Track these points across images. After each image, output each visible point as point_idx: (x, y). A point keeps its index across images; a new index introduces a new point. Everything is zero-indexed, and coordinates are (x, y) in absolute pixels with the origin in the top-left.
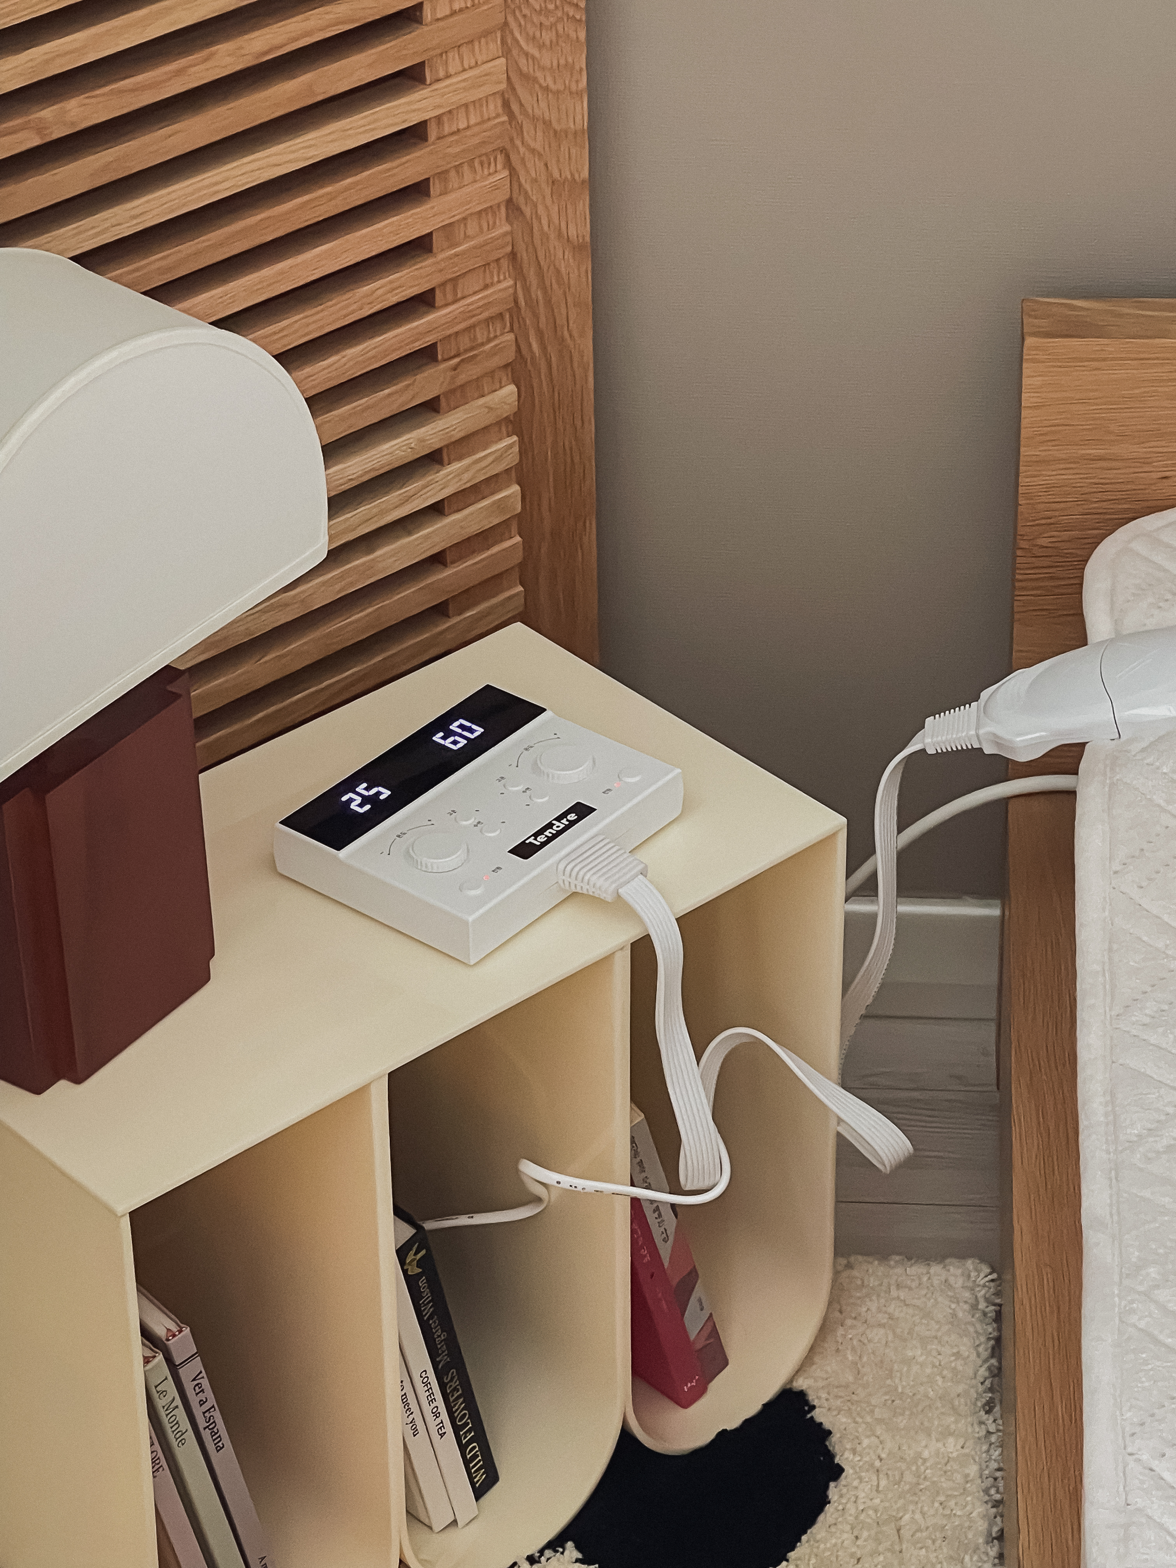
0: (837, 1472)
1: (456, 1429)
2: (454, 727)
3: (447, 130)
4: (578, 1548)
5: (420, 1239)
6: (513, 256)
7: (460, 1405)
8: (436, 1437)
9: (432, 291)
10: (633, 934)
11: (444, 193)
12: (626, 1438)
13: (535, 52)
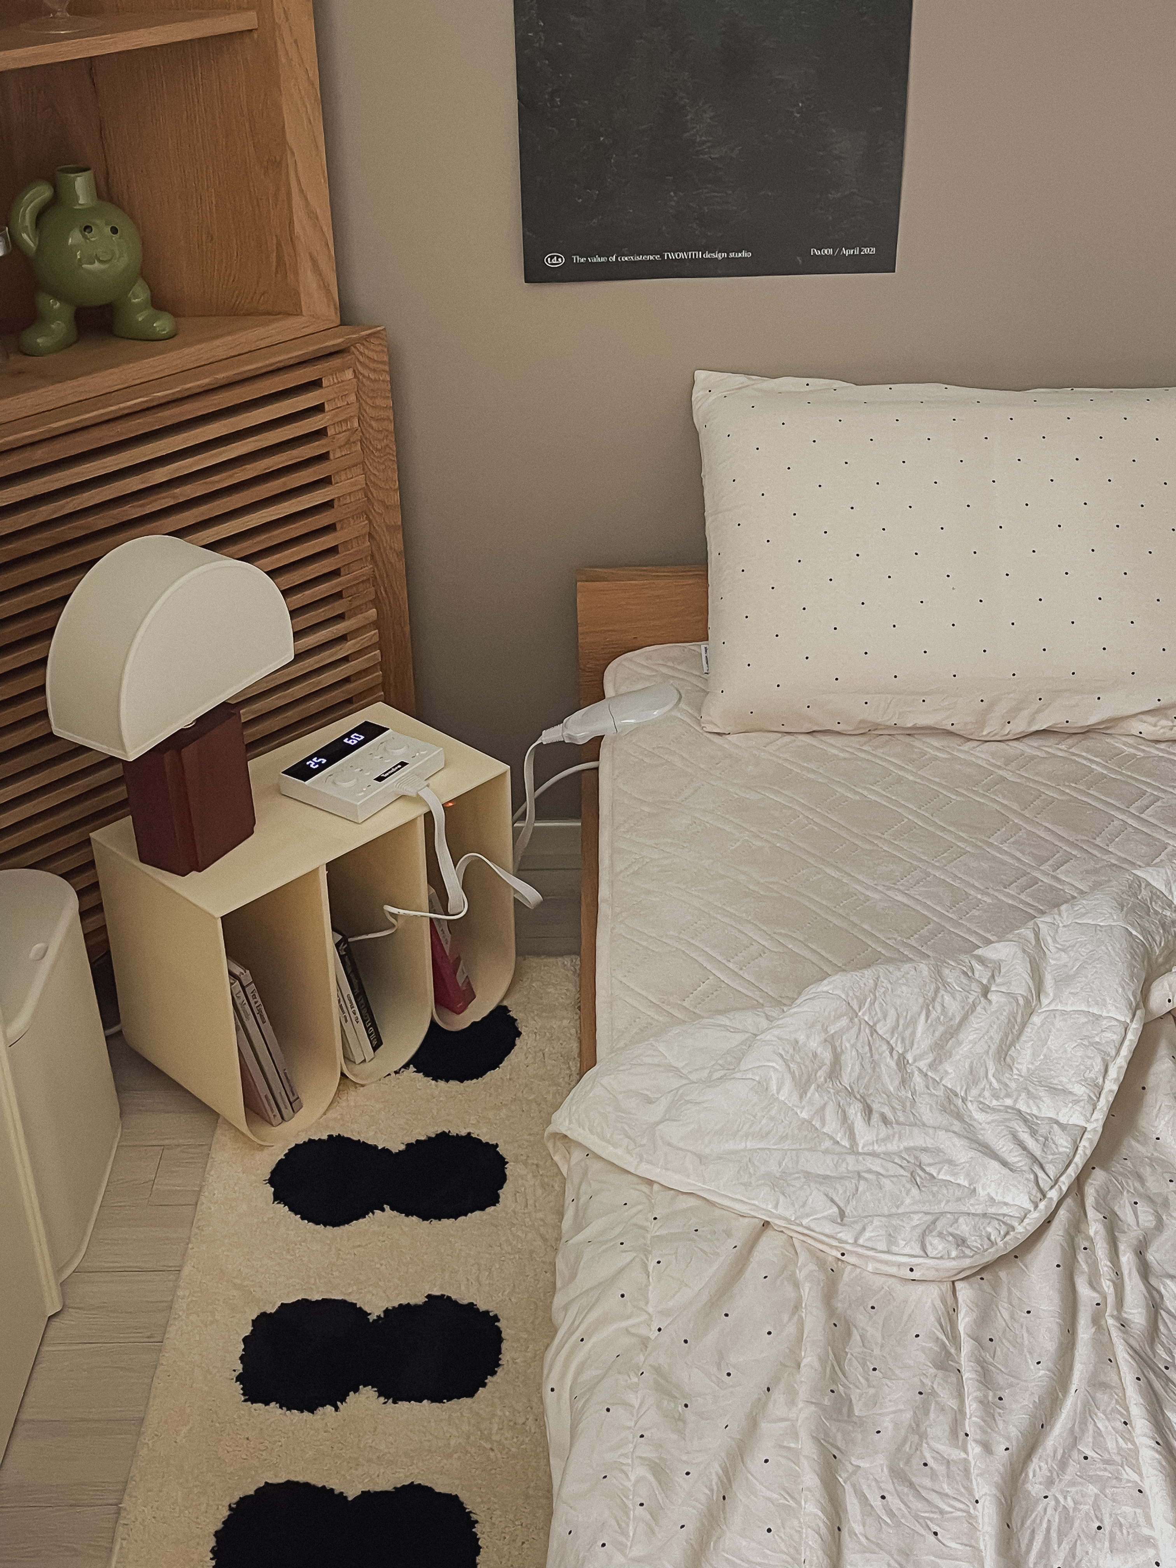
0: (519, 1034)
1: (364, 1021)
2: (352, 736)
3: (341, 503)
4: (415, 1067)
5: (344, 940)
6: (372, 556)
7: (364, 1011)
8: (355, 1022)
9: (339, 569)
10: (425, 810)
11: (342, 528)
12: (433, 1024)
13: (376, 473)
